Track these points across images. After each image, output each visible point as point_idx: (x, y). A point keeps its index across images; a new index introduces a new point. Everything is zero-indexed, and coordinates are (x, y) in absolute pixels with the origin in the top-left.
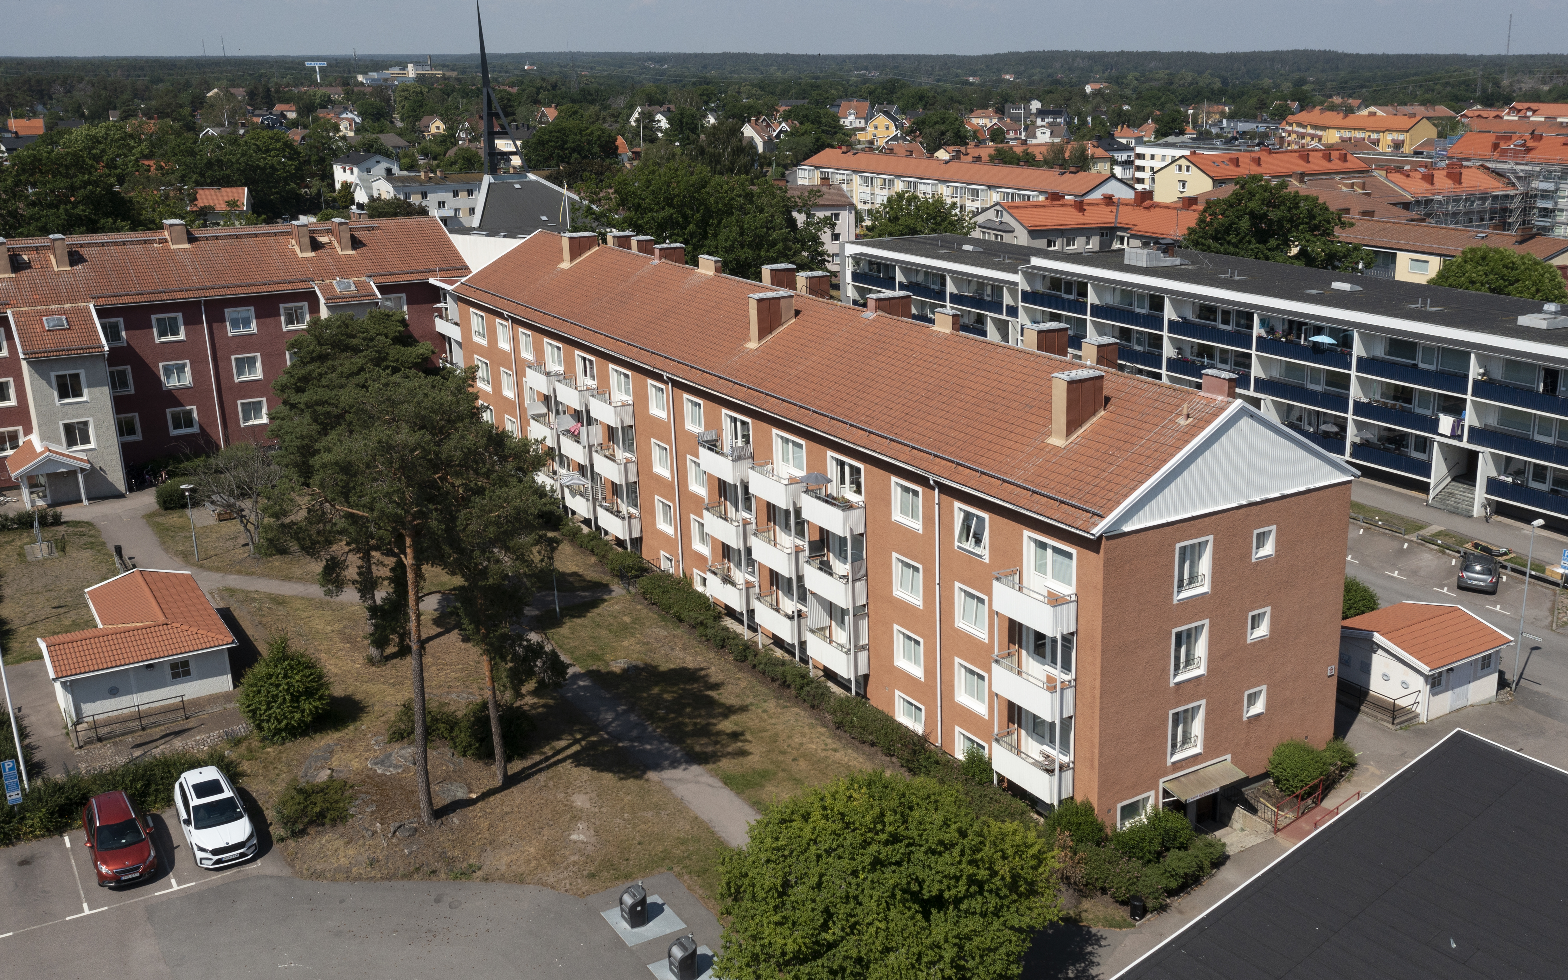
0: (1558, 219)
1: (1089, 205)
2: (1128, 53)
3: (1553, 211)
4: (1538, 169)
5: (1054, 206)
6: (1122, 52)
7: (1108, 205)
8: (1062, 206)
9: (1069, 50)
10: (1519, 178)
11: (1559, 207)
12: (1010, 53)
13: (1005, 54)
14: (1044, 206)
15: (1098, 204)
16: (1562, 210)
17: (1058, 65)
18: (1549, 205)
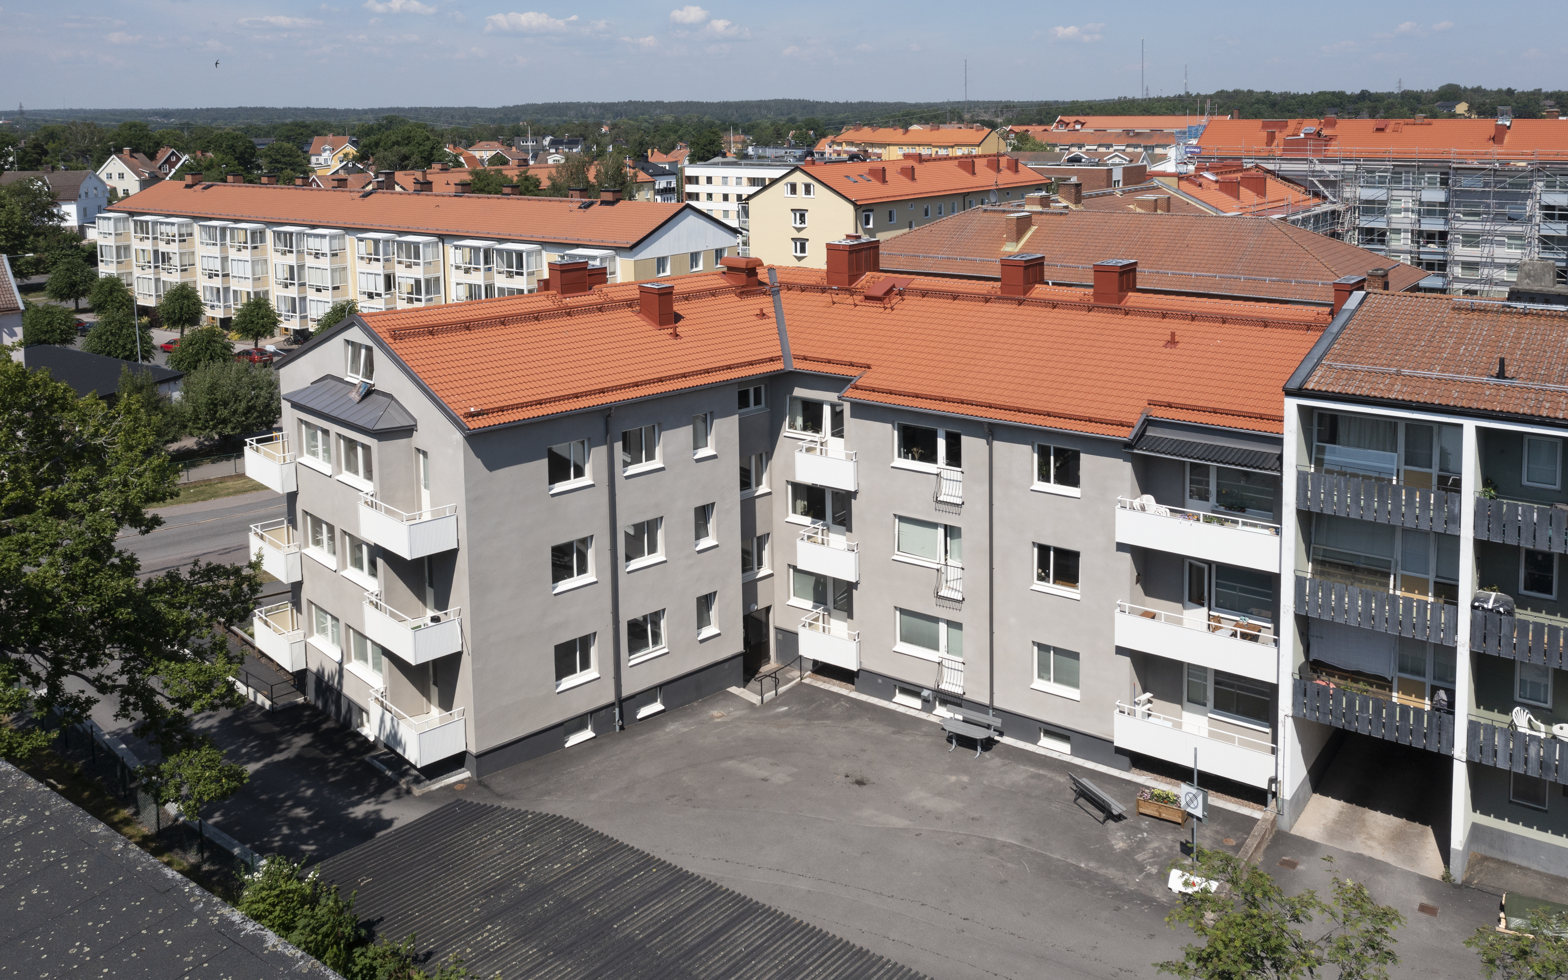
0: (1394, 245)
1: (687, 297)
2: (635, 102)
3: (1383, 233)
4: (1351, 168)
5: (569, 312)
6: (630, 102)
7: (744, 292)
8: (600, 309)
9: (582, 101)
10: (1327, 184)
11: (1394, 226)
12: (528, 105)
13: (523, 106)
14: (536, 317)
15: (713, 293)
16: (1398, 231)
17: (572, 113)
18: (1379, 224)
